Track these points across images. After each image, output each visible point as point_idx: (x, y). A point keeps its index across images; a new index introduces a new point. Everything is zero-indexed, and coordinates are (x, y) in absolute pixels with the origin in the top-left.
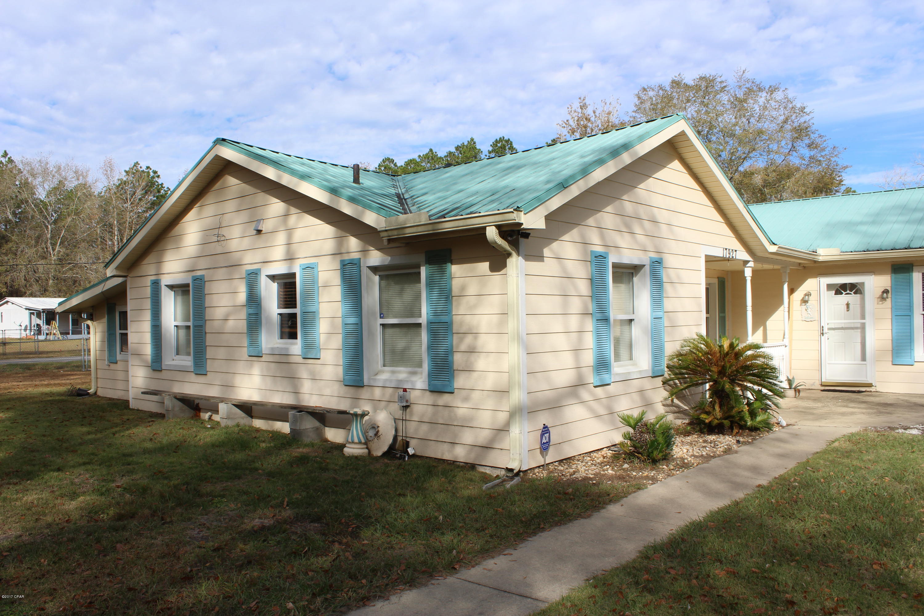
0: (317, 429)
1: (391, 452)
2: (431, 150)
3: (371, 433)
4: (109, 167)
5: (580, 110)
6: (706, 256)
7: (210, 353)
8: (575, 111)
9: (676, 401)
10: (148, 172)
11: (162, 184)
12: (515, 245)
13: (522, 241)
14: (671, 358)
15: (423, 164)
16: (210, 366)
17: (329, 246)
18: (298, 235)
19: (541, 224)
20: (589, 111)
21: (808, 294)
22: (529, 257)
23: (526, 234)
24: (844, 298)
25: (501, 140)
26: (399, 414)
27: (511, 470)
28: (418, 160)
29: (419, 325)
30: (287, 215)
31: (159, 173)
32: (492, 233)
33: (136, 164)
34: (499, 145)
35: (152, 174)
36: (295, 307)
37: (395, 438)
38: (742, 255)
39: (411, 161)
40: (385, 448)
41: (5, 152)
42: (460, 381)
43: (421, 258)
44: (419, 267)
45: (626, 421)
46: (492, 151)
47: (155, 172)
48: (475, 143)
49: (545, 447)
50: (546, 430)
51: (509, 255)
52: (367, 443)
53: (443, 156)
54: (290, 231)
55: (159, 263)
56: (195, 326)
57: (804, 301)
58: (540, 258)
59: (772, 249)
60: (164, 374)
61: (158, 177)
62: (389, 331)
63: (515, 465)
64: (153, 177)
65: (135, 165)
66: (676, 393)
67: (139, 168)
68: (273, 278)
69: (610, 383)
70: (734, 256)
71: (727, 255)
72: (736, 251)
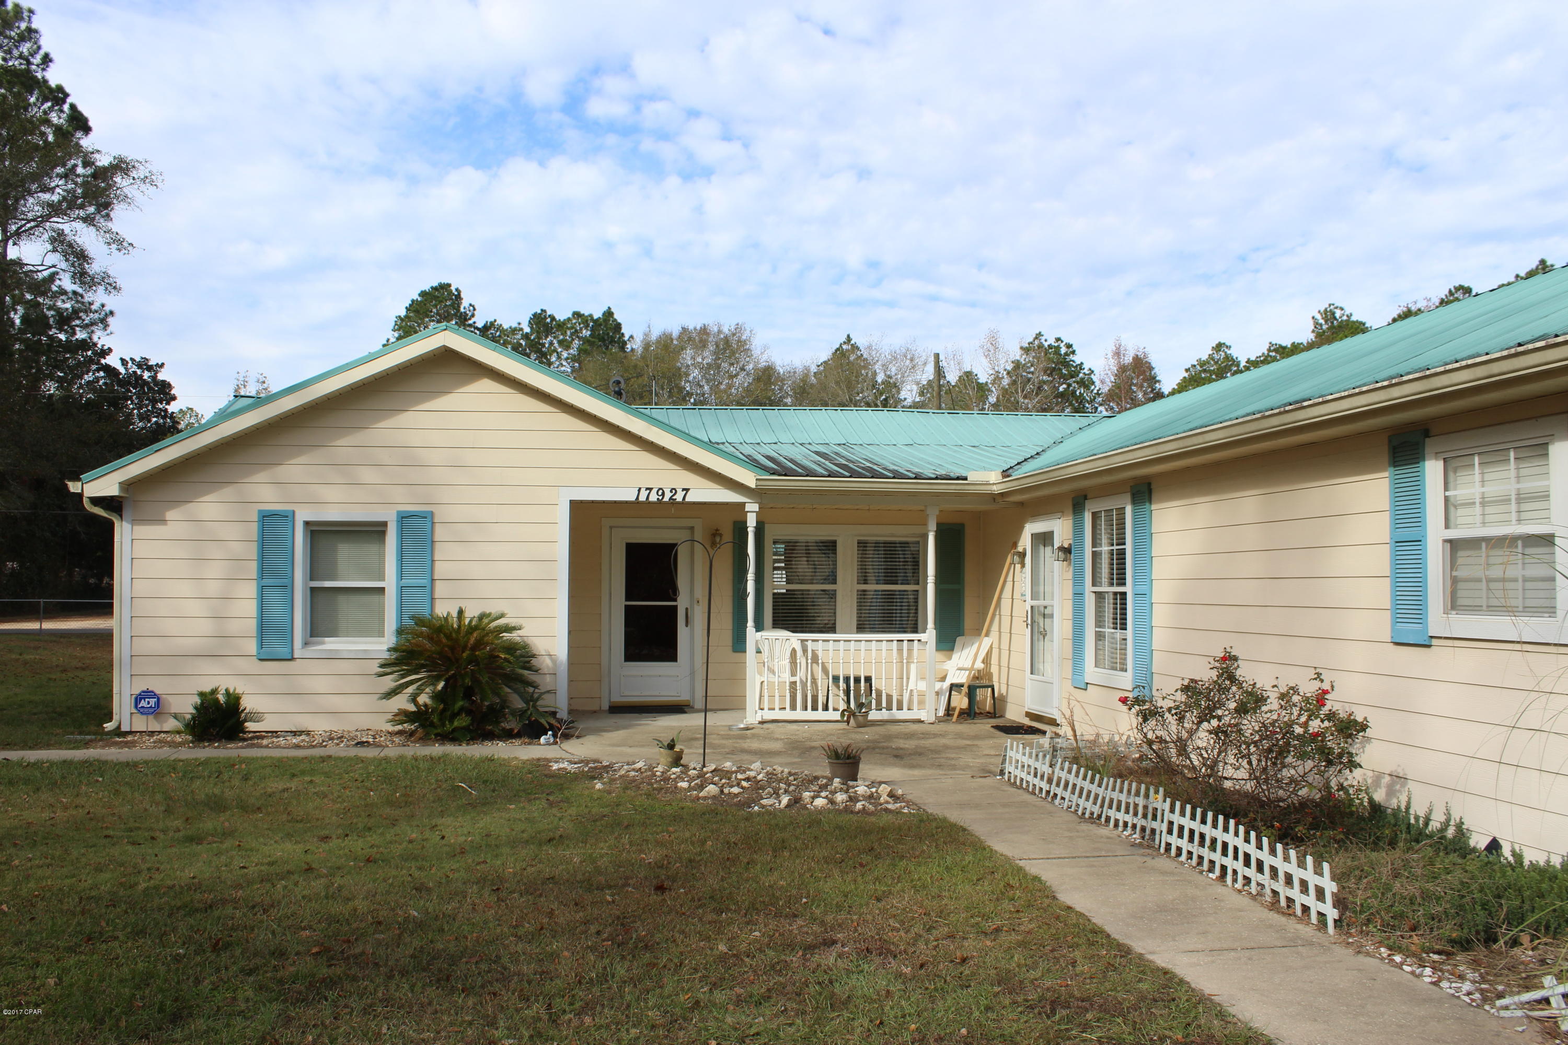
4: (993, 345)
10: (1058, 347)
11: (1082, 363)
19: (113, 491)
31: (1075, 347)
33: (1039, 335)
35: (1063, 350)
41: (848, 336)
47: (1069, 346)
49: (144, 712)
58: (162, 521)
61: (1073, 352)
64: (1066, 354)
65: (1036, 338)
67: (1043, 341)
69: (292, 659)
70: (679, 497)
71: (654, 497)
72: (687, 490)
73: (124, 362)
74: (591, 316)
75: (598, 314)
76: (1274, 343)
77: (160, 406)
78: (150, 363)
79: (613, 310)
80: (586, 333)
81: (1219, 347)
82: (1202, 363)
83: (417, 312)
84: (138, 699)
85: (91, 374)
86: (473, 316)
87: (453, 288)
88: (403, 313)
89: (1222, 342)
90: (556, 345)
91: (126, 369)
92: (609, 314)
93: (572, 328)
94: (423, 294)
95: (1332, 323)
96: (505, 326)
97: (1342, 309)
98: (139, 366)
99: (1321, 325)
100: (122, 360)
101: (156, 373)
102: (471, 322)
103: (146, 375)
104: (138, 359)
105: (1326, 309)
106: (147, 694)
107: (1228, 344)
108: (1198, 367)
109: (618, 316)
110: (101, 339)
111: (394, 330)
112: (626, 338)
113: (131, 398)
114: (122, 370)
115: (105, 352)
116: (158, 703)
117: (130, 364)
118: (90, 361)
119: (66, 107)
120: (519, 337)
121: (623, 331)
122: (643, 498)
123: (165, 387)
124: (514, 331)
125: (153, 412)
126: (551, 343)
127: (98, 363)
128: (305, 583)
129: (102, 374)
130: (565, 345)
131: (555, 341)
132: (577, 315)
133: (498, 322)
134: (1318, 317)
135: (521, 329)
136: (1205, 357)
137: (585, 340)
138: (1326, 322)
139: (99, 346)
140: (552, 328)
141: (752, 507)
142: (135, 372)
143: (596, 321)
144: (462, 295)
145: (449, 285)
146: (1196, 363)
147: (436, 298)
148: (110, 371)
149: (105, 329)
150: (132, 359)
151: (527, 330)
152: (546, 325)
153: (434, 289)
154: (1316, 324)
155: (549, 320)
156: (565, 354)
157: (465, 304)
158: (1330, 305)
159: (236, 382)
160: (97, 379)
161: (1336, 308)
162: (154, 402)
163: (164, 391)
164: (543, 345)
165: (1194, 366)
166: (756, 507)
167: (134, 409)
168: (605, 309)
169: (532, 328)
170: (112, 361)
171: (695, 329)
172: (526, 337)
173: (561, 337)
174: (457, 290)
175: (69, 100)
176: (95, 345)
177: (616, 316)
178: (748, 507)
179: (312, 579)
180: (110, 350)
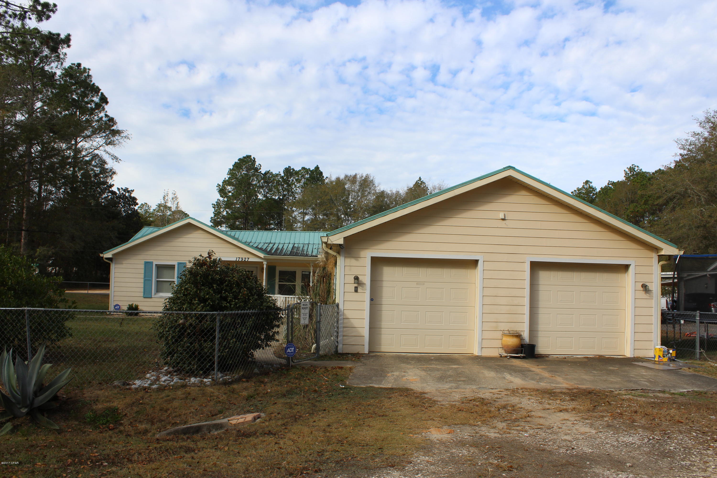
38: (254, 259)
69: (152, 298)
70: (246, 260)
71: (240, 260)
72: (248, 258)
73: (118, 189)
74: (309, 169)
75: (312, 168)
76: (611, 181)
77: (132, 207)
78: (129, 190)
79: (319, 166)
80: (307, 176)
81: (587, 182)
82: (579, 189)
83: (237, 167)
84: (115, 306)
85: (106, 194)
86: (260, 169)
87: (252, 157)
88: (232, 168)
89: (588, 180)
90: (295, 181)
91: (120, 192)
92: (317, 168)
93: (301, 174)
94: (240, 160)
95: (633, 173)
96: (274, 173)
97: (638, 167)
98: (125, 190)
99: (628, 174)
100: (118, 188)
101: (131, 193)
102: (259, 171)
103: (127, 194)
104: (124, 188)
105: (630, 167)
106: (117, 305)
107: (590, 181)
108: (577, 191)
109: (321, 169)
110: (110, 182)
111: (228, 174)
112: (325, 178)
113: (121, 204)
114: (118, 192)
115: (112, 186)
116: (120, 307)
117: (121, 190)
118: (106, 189)
119: (100, 94)
120: (279, 178)
121: (323, 175)
122: (237, 260)
123: (134, 199)
124: (277, 175)
125: (129, 209)
126: (293, 180)
127: (109, 190)
128: (155, 279)
129: (110, 194)
130: (298, 181)
131: (294, 179)
132: (303, 168)
133: (271, 171)
134: (627, 170)
135: (280, 175)
136: (581, 187)
137: (307, 179)
138: (631, 172)
139: (109, 183)
140: (293, 174)
141: (265, 263)
142: (123, 193)
143: (311, 171)
144: (256, 160)
145: (251, 156)
146: (576, 189)
147: (245, 161)
148: (113, 193)
149: (112, 179)
150: (122, 188)
151: (283, 175)
152: (290, 173)
153: (244, 157)
154: (626, 173)
155: (292, 171)
156: (298, 185)
157: (257, 164)
158: (632, 165)
159: (164, 194)
160: (108, 196)
161: (635, 166)
162: (130, 205)
163: (134, 201)
164: (289, 181)
165: (575, 191)
166: (266, 263)
167: (122, 208)
168: (316, 166)
169: (285, 174)
170: (114, 189)
171: (351, 176)
172: (282, 177)
173: (297, 178)
174: (254, 158)
175: (101, 91)
176: (108, 183)
177: (320, 169)
178: (264, 263)
179: (157, 278)
180: (113, 185)
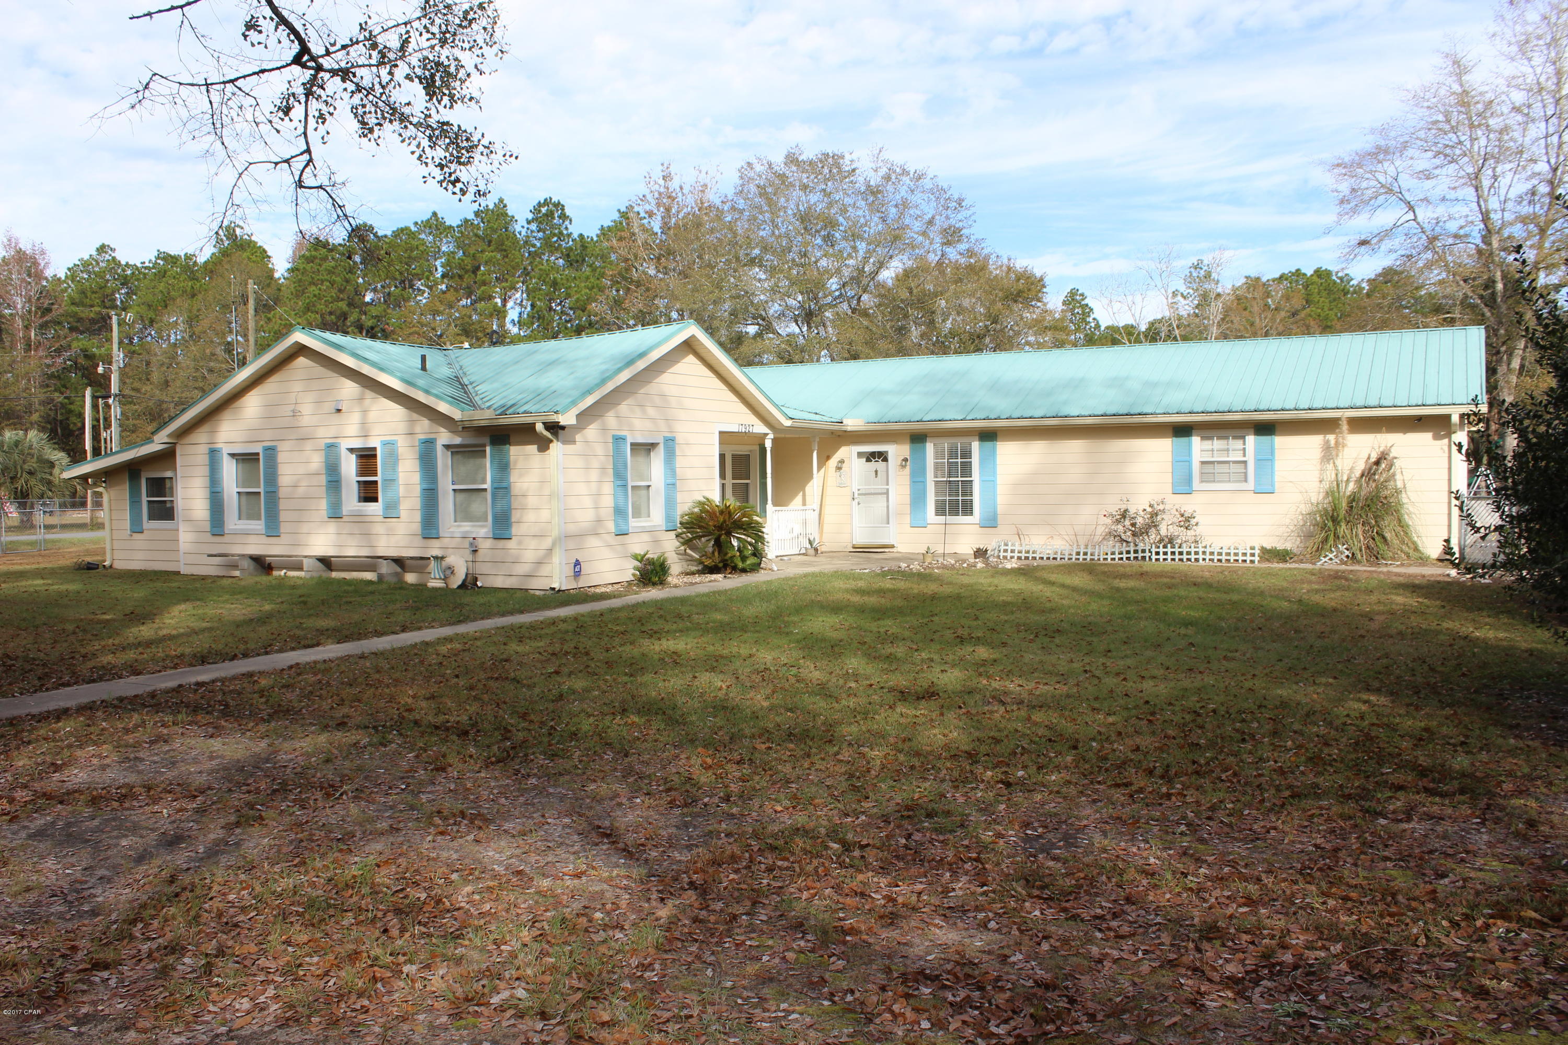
0: (397, 574)
1: (463, 586)
2: (435, 214)
3: (448, 572)
5: (662, 182)
6: (721, 433)
7: (283, 516)
8: (656, 183)
9: (689, 551)
12: (555, 434)
13: (560, 432)
14: (682, 517)
15: (423, 236)
16: (284, 528)
17: (402, 427)
18: (372, 416)
19: (573, 421)
20: (674, 185)
21: (842, 462)
22: (565, 442)
23: (563, 428)
24: (873, 465)
25: (547, 202)
26: (470, 558)
27: (553, 589)
28: (413, 229)
29: (485, 490)
30: (361, 399)
32: (539, 427)
34: (544, 210)
36: (375, 474)
37: (467, 575)
38: (760, 428)
39: (402, 230)
40: (460, 583)
42: (515, 530)
43: (487, 440)
44: (485, 446)
45: (635, 557)
46: (533, 220)
48: (505, 206)
49: (577, 574)
50: (577, 563)
51: (551, 441)
52: (445, 579)
53: (454, 225)
54: (365, 412)
55: (213, 432)
56: (266, 492)
57: (839, 468)
58: (574, 442)
59: (788, 423)
60: (226, 539)
62: (458, 494)
63: (556, 585)
66: (687, 543)
68: (351, 450)
69: (628, 533)
70: (750, 430)
71: (743, 430)
72: (753, 426)
122: (739, 430)
178: (769, 436)
